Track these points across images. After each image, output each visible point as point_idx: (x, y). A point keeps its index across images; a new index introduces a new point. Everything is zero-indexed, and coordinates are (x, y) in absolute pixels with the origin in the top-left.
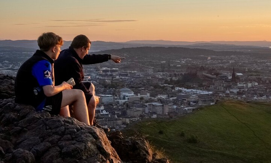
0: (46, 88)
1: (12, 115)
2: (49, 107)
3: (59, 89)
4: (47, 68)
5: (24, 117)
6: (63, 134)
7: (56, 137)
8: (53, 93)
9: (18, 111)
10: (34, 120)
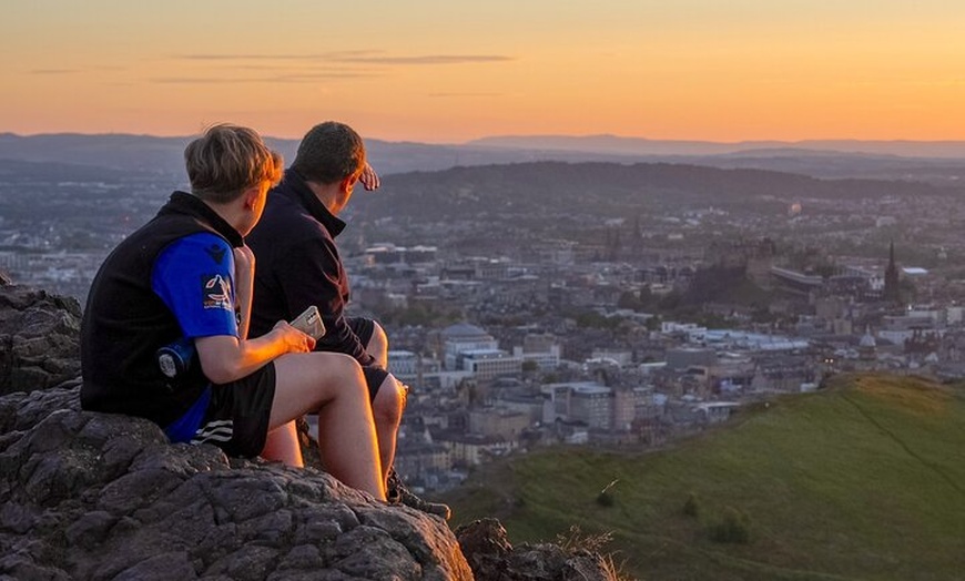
0: (208, 348)
1: (74, 461)
2: (221, 428)
3: (261, 351)
4: (217, 264)
5: (120, 470)
6: (288, 540)
7: (258, 554)
8: (236, 369)
9: (97, 444)
10: (163, 482)
